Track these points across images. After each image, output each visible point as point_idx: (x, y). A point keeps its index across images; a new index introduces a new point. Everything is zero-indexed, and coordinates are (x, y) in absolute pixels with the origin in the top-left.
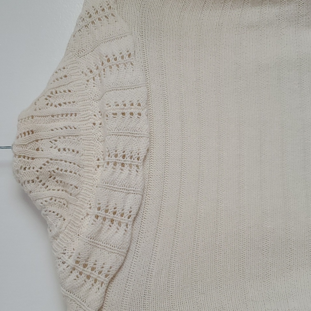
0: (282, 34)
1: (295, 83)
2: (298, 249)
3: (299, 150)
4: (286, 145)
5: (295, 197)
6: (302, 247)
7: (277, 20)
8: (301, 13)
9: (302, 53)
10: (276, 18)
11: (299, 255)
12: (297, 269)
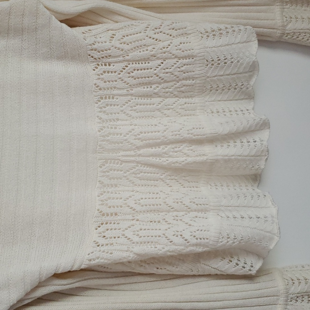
0: (8, 62)
1: (16, 102)
2: (6, 231)
3: (15, 155)
4: (5, 150)
5: (8, 191)
6: (9, 230)
7: (4, 50)
8: (24, 47)
9: (23, 79)
10: (4, 49)
11: (5, 236)
12: (3, 246)
